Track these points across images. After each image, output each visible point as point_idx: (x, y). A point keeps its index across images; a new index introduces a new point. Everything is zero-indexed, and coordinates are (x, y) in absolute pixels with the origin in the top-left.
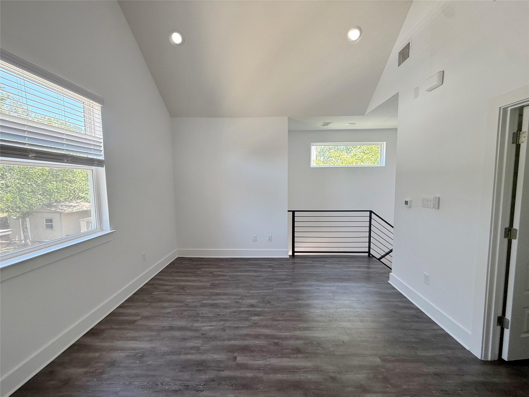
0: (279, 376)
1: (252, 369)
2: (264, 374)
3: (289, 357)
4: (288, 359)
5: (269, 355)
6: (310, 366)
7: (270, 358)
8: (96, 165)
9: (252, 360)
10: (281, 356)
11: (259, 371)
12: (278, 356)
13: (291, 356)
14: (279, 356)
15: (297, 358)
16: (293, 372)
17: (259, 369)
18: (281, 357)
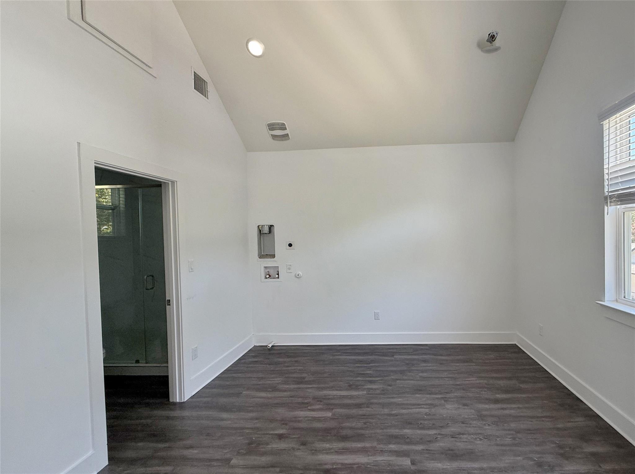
0: (360, 445)
1: (390, 451)
2: (376, 447)
3: (342, 464)
4: (346, 462)
5: (369, 466)
6: (322, 455)
7: (368, 464)
9: (391, 460)
10: (353, 466)
11: (382, 449)
12: (357, 466)
13: (339, 466)
14: (355, 466)
15: (333, 464)
16: (343, 449)
17: (382, 452)
18: (354, 464)
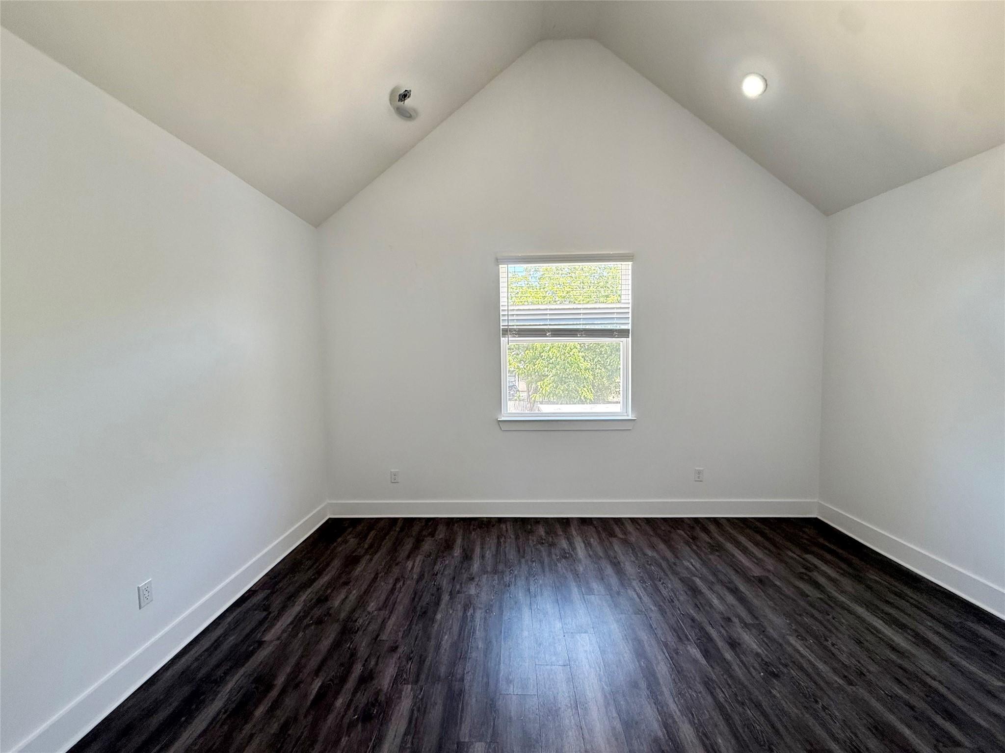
8: (617, 336)
